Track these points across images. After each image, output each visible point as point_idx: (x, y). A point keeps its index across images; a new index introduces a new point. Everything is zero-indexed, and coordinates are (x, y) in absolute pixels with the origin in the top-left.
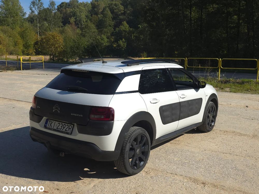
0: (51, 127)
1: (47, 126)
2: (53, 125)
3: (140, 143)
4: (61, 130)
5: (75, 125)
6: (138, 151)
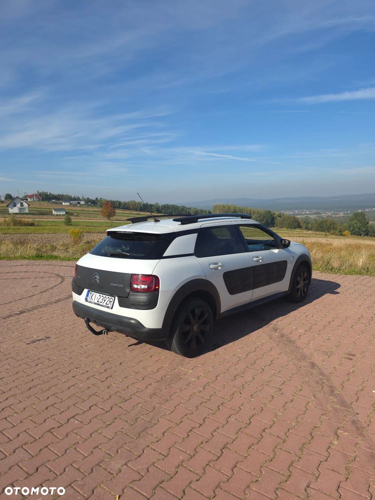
1: (88, 299)
2: (93, 297)
3: (200, 318)
4: (102, 304)
5: (117, 298)
6: (195, 328)
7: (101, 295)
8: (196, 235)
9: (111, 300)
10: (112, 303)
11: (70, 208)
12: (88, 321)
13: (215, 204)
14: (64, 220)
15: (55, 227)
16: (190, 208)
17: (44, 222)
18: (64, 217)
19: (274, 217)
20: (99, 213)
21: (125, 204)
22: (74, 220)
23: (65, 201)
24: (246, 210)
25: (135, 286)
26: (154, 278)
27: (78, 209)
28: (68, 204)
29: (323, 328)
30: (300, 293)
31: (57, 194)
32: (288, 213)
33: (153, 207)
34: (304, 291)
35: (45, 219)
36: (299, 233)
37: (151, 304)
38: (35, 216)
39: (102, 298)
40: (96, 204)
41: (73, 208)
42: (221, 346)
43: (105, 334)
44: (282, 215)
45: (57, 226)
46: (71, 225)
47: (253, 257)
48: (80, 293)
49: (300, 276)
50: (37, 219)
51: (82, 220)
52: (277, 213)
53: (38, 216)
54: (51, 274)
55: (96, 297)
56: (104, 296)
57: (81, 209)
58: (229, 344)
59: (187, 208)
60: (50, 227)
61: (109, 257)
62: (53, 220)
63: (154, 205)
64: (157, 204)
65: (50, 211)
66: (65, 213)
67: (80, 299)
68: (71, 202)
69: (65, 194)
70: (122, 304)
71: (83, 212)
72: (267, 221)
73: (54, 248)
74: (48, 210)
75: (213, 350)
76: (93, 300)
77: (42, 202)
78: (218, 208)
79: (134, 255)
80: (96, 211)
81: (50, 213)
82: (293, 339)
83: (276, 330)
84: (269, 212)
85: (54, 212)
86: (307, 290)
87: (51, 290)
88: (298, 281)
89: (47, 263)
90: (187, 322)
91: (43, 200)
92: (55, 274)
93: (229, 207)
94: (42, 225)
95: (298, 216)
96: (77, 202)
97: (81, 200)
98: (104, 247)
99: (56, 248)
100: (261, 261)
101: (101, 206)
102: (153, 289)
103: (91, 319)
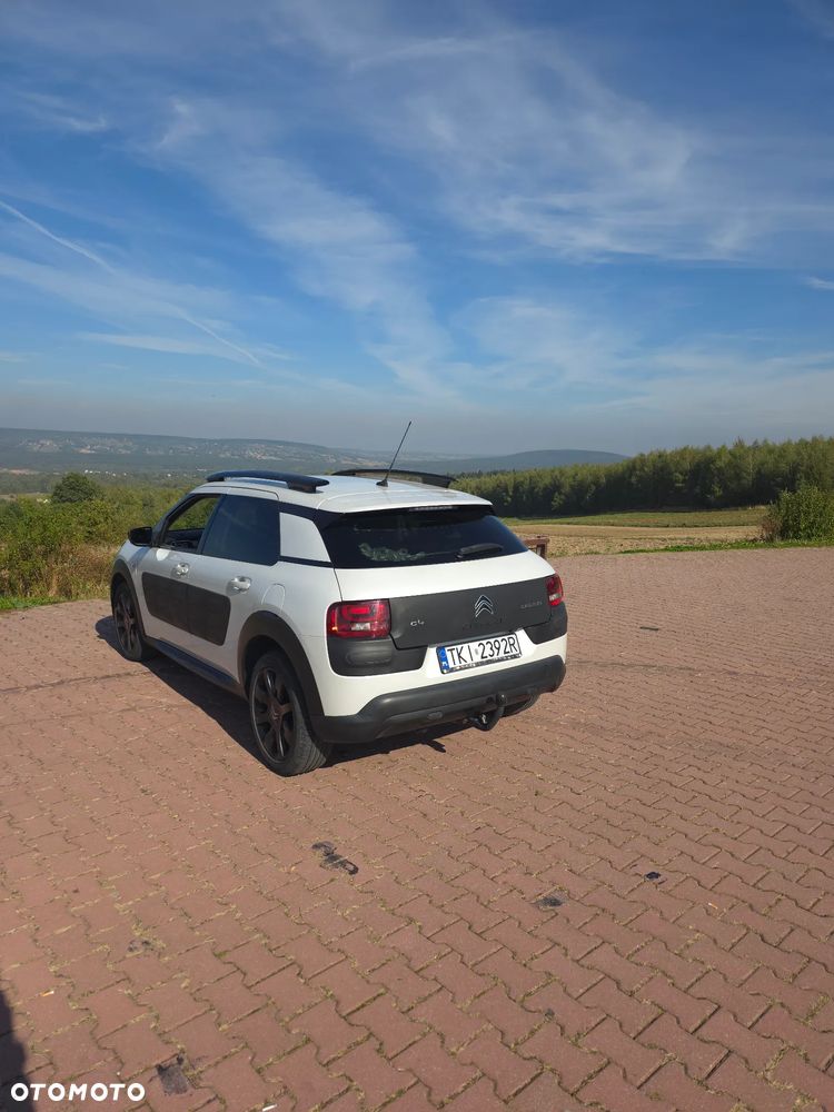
0: (463, 663)
1: (451, 665)
2: (465, 654)
4: (495, 657)
5: (520, 632)
7: (484, 642)
10: (516, 645)
39: (488, 646)
48: (415, 666)
55: (471, 650)
56: (492, 641)
67: (424, 676)
70: (539, 639)
76: (468, 660)
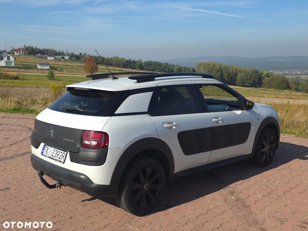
2: (48, 151)
3: (151, 177)
4: (55, 158)
5: (68, 153)
6: (145, 187)
7: (56, 150)
8: (151, 93)
9: (64, 154)
10: (64, 157)
11: (54, 63)
12: (41, 174)
13: (200, 62)
14: (47, 74)
15: (38, 81)
16: (174, 66)
17: (28, 75)
18: (48, 71)
19: (262, 77)
20: (82, 68)
21: (108, 60)
22: (57, 74)
23: (50, 56)
24: (232, 68)
25: (87, 142)
26: (103, 135)
27: (62, 63)
28: (53, 58)
29: (283, 194)
30: (264, 157)
31: (42, 48)
32: (277, 73)
33: (136, 64)
34: (270, 155)
35: (29, 73)
36: (288, 95)
37: (99, 161)
38: (20, 70)
39: (56, 152)
40: (80, 60)
41: (57, 63)
42: (173, 206)
43: (58, 188)
44: (270, 74)
45: (40, 80)
46: (54, 79)
47: (212, 118)
48: (37, 147)
49: (265, 138)
50: (22, 73)
51: (65, 75)
52: (265, 73)
53: (23, 70)
54: (24, 127)
55: (51, 151)
56: (58, 150)
57: (65, 64)
58: (182, 205)
59: (171, 65)
60: (33, 81)
61: (64, 112)
62: (37, 74)
63: (137, 61)
64: (140, 60)
65: (35, 65)
66: (49, 67)
67: (37, 152)
68: (56, 57)
69: (50, 48)
70: (73, 160)
71: (67, 67)
72: (254, 81)
73: (34, 102)
74: (34, 64)
75: (164, 210)
76: (48, 154)
77: (27, 56)
78: (202, 66)
79: (90, 111)
80: (79, 67)
81: (35, 68)
82: (248, 204)
83: (232, 193)
84: (257, 71)
85: (39, 67)
86: (274, 154)
87: (20, 143)
88: (263, 144)
89: (23, 116)
90: (137, 180)
91: (29, 54)
92: (28, 128)
93: (214, 65)
94: (26, 79)
95: (287, 77)
96: (61, 56)
97: (65, 55)
98: (63, 103)
99: (35, 101)
100: (220, 122)
101: (84, 62)
102: (102, 146)
103: (44, 172)
